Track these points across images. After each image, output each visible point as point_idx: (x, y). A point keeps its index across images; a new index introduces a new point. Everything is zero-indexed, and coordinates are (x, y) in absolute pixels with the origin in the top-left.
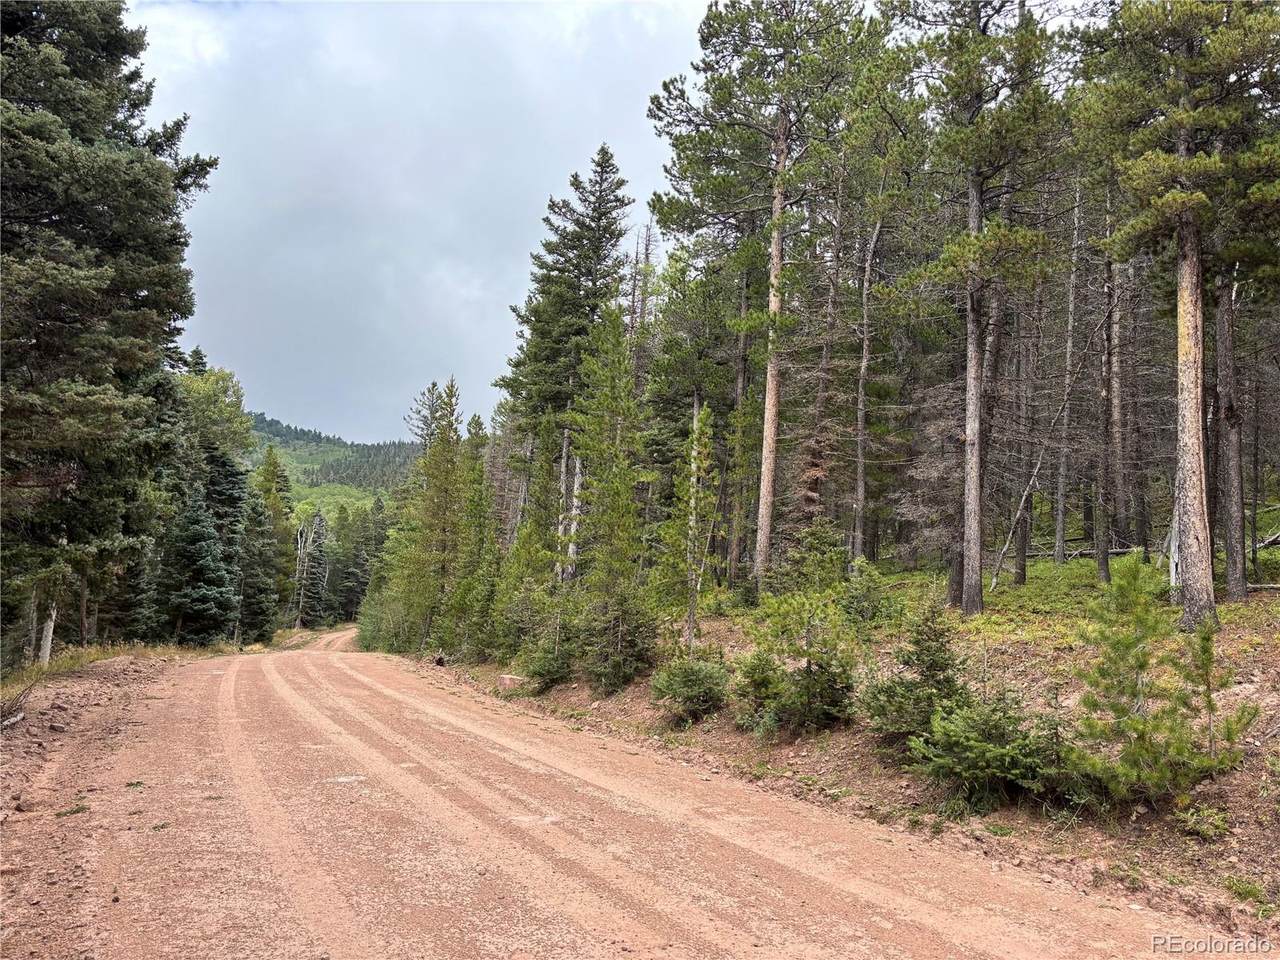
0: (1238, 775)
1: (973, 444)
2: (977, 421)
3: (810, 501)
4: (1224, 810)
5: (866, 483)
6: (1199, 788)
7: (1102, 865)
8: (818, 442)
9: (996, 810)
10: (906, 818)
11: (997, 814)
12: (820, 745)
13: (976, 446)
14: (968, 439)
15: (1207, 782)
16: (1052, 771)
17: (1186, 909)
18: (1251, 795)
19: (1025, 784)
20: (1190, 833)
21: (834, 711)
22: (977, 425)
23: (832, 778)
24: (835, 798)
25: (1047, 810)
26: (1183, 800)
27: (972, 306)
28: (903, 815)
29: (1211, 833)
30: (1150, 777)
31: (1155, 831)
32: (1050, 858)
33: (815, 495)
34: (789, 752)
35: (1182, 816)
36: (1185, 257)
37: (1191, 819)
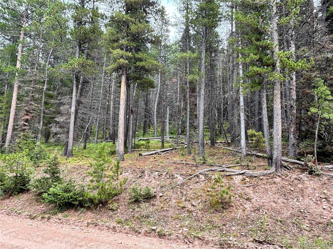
0: (122, 194)
1: (73, 113)
2: (75, 107)
3: (25, 125)
4: (118, 203)
5: (43, 121)
6: (114, 198)
7: (89, 221)
8: (29, 108)
9: (66, 211)
10: (40, 217)
11: (66, 212)
12: (18, 198)
13: (74, 114)
14: (72, 111)
15: (116, 196)
16: (81, 199)
17: (107, 228)
18: (124, 199)
19: (74, 203)
20: (110, 210)
21: (23, 188)
22: (74, 108)
23: (20, 207)
24: (20, 214)
25: (79, 209)
26: (110, 202)
27: (75, 77)
28: (40, 216)
29: (115, 209)
30: (103, 197)
31: (103, 210)
32: (77, 221)
33: (26, 124)
34: (7, 201)
35: (109, 206)
36: (123, 75)
37: (111, 206)
